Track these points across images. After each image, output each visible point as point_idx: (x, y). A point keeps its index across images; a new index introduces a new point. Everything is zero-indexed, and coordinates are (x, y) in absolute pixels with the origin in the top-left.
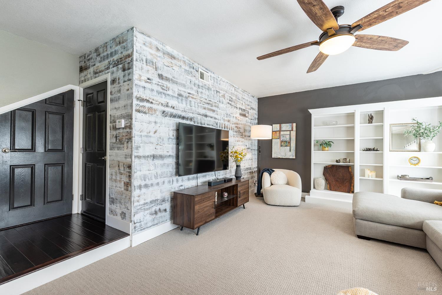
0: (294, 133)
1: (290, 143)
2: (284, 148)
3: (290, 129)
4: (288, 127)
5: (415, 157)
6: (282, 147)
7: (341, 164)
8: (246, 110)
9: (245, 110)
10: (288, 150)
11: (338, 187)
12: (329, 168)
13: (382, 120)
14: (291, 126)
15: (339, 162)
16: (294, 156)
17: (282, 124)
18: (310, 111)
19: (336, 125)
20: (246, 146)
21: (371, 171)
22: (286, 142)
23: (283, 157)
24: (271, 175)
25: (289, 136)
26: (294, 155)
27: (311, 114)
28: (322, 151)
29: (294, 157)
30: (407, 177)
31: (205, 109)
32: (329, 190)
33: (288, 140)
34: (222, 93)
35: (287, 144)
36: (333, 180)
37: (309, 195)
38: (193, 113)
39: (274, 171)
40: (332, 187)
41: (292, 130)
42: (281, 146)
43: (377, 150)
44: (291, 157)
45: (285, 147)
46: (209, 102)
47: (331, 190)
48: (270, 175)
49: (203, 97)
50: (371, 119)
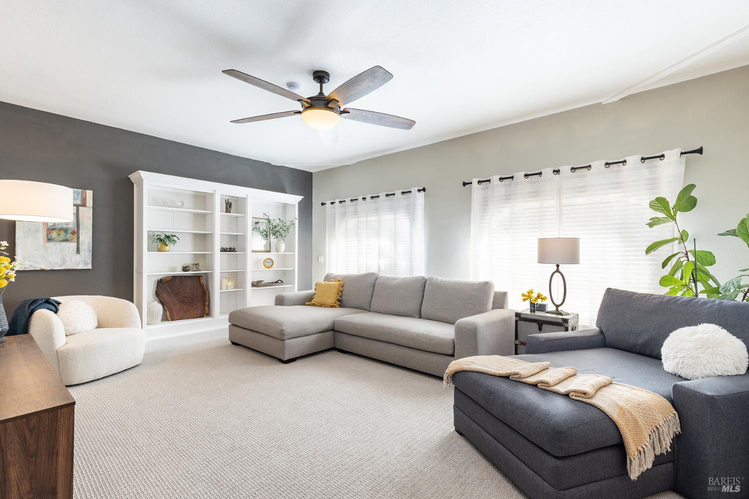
0: (87, 214)
1: (76, 233)
2: (58, 244)
3: (78, 202)
5: (269, 259)
6: (51, 244)
7: (190, 273)
10: (71, 250)
11: (186, 312)
12: (167, 282)
14: (80, 196)
16: (87, 263)
18: (143, 173)
19: (181, 208)
21: (228, 280)
22: (64, 230)
23: (56, 268)
24: (57, 312)
25: (74, 216)
26: (90, 261)
28: (158, 251)
29: (90, 267)
30: (262, 282)
32: (169, 320)
33: (71, 226)
35: (68, 236)
36: (176, 302)
39: (58, 302)
40: (175, 314)
41: (84, 205)
43: (234, 251)
44: (81, 267)
45: (64, 244)
47: (173, 320)
48: (55, 312)
50: (228, 206)
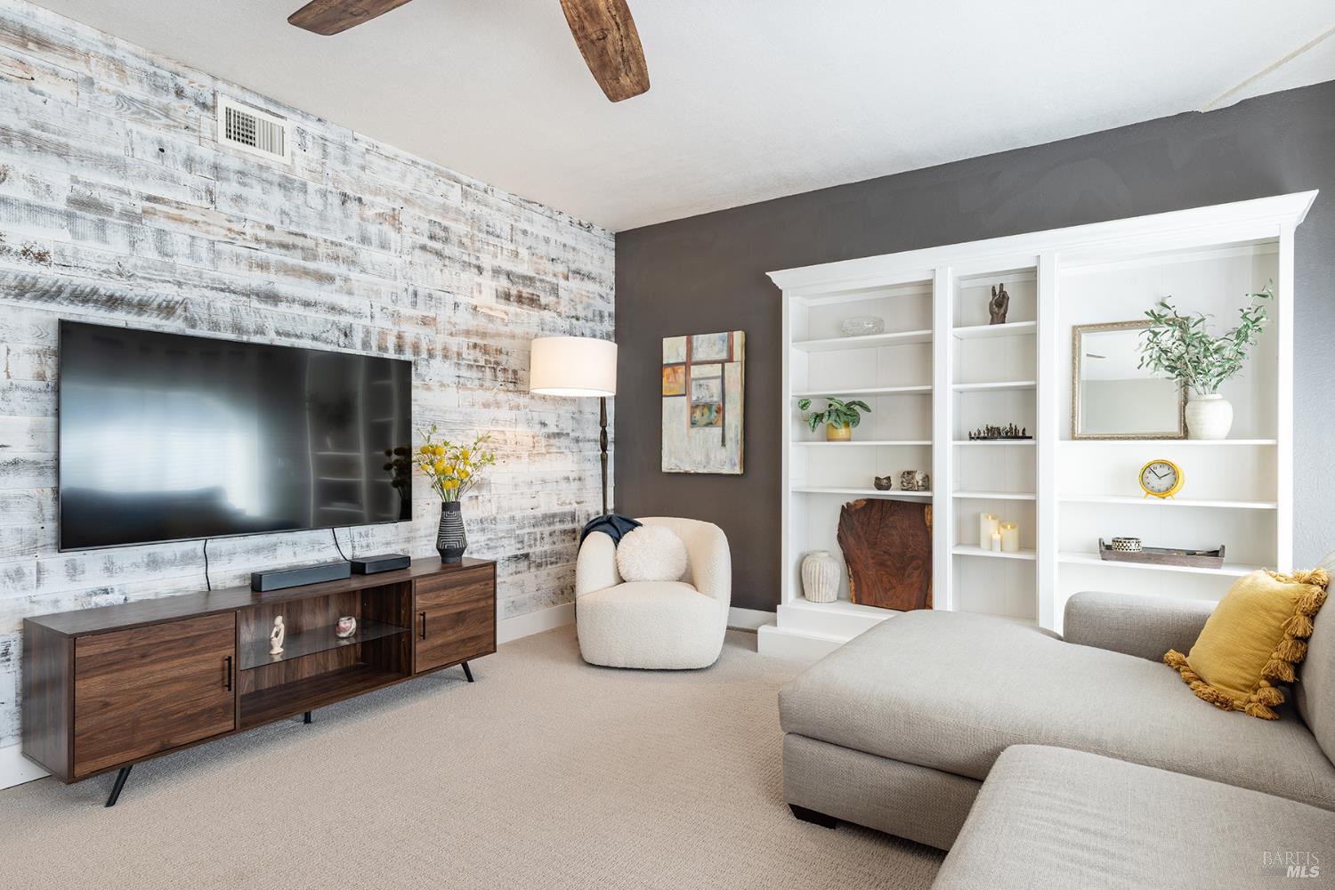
0: (735, 372)
1: (721, 410)
2: (701, 430)
3: (724, 356)
4: (716, 348)
5: (1163, 463)
6: (695, 430)
7: (895, 493)
8: (542, 281)
9: (531, 279)
10: (716, 440)
11: (886, 591)
12: (857, 511)
13: (1031, 312)
14: (726, 344)
15: (888, 488)
16: (735, 465)
17: (695, 336)
18: (777, 277)
19: (874, 334)
20: (544, 424)
21: (1002, 524)
22: (708, 406)
23: (700, 471)
24: (619, 541)
25: (718, 381)
26: (737, 458)
27: (781, 291)
28: (828, 440)
30: (1133, 546)
31: (263, 266)
32: (854, 601)
33: (715, 399)
34: (382, 204)
35: (713, 416)
36: (871, 561)
37: (775, 623)
38: (180, 284)
39: (637, 524)
40: (865, 589)
41: (730, 360)
42: (693, 424)
43: (1024, 437)
44: (726, 470)
45: (707, 429)
46: (290, 240)
47: (859, 601)
48: (617, 541)
49: (250, 216)
50: (998, 306)
